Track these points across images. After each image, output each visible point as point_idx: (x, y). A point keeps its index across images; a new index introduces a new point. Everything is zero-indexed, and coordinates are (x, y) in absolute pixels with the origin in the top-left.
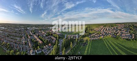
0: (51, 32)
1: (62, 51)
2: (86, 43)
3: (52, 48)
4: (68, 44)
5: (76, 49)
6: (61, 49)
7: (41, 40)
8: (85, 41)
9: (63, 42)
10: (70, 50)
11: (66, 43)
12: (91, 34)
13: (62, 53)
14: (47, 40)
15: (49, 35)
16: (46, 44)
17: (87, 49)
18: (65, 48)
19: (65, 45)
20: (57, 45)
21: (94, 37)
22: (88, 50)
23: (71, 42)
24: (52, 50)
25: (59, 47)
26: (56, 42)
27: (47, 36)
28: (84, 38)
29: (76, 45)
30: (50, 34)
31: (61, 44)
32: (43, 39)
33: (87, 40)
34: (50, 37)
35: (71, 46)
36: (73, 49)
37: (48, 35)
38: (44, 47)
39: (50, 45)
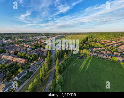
0: (39, 43)
1: (55, 61)
2: (83, 57)
3: (43, 61)
4: (61, 55)
5: (70, 60)
6: (54, 60)
7: (24, 58)
8: (82, 54)
9: (56, 53)
10: (64, 60)
11: (59, 53)
12: (93, 47)
13: (55, 63)
14: (35, 55)
15: (37, 47)
16: (34, 60)
17: (84, 64)
18: (58, 59)
19: (58, 55)
20: (50, 57)
21: (99, 53)
22: (86, 65)
23: (65, 53)
24: (44, 64)
25: (52, 59)
26: (48, 54)
27: (33, 49)
28: (81, 50)
29: (70, 57)
30: (39, 45)
31: (54, 55)
32: (26, 55)
33: (85, 54)
34: (40, 50)
35: (65, 56)
36: (67, 60)
37: (35, 48)
38: (32, 64)
39: (39, 59)
